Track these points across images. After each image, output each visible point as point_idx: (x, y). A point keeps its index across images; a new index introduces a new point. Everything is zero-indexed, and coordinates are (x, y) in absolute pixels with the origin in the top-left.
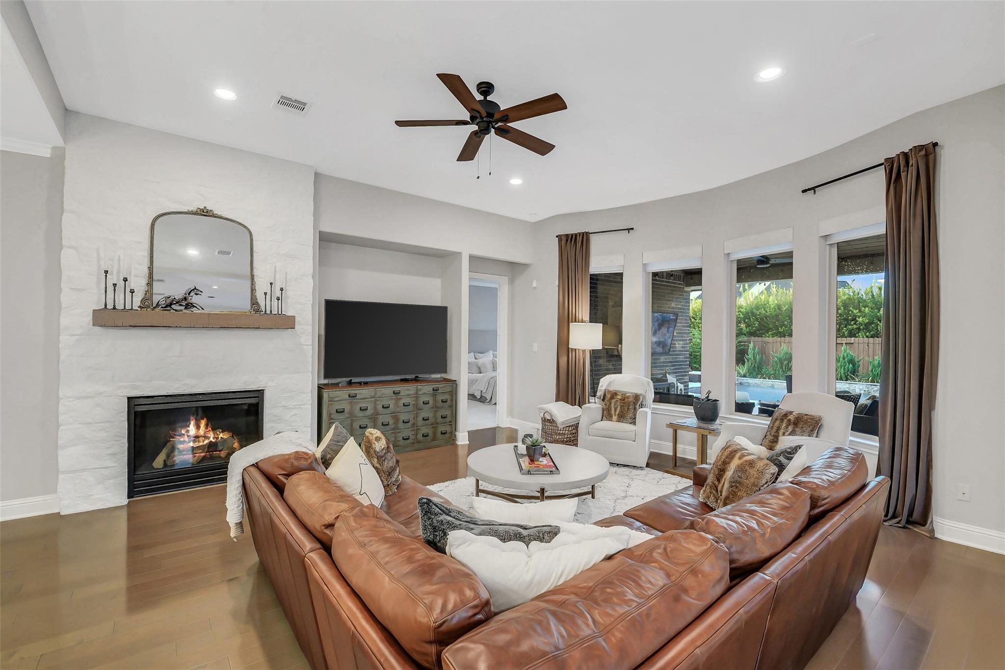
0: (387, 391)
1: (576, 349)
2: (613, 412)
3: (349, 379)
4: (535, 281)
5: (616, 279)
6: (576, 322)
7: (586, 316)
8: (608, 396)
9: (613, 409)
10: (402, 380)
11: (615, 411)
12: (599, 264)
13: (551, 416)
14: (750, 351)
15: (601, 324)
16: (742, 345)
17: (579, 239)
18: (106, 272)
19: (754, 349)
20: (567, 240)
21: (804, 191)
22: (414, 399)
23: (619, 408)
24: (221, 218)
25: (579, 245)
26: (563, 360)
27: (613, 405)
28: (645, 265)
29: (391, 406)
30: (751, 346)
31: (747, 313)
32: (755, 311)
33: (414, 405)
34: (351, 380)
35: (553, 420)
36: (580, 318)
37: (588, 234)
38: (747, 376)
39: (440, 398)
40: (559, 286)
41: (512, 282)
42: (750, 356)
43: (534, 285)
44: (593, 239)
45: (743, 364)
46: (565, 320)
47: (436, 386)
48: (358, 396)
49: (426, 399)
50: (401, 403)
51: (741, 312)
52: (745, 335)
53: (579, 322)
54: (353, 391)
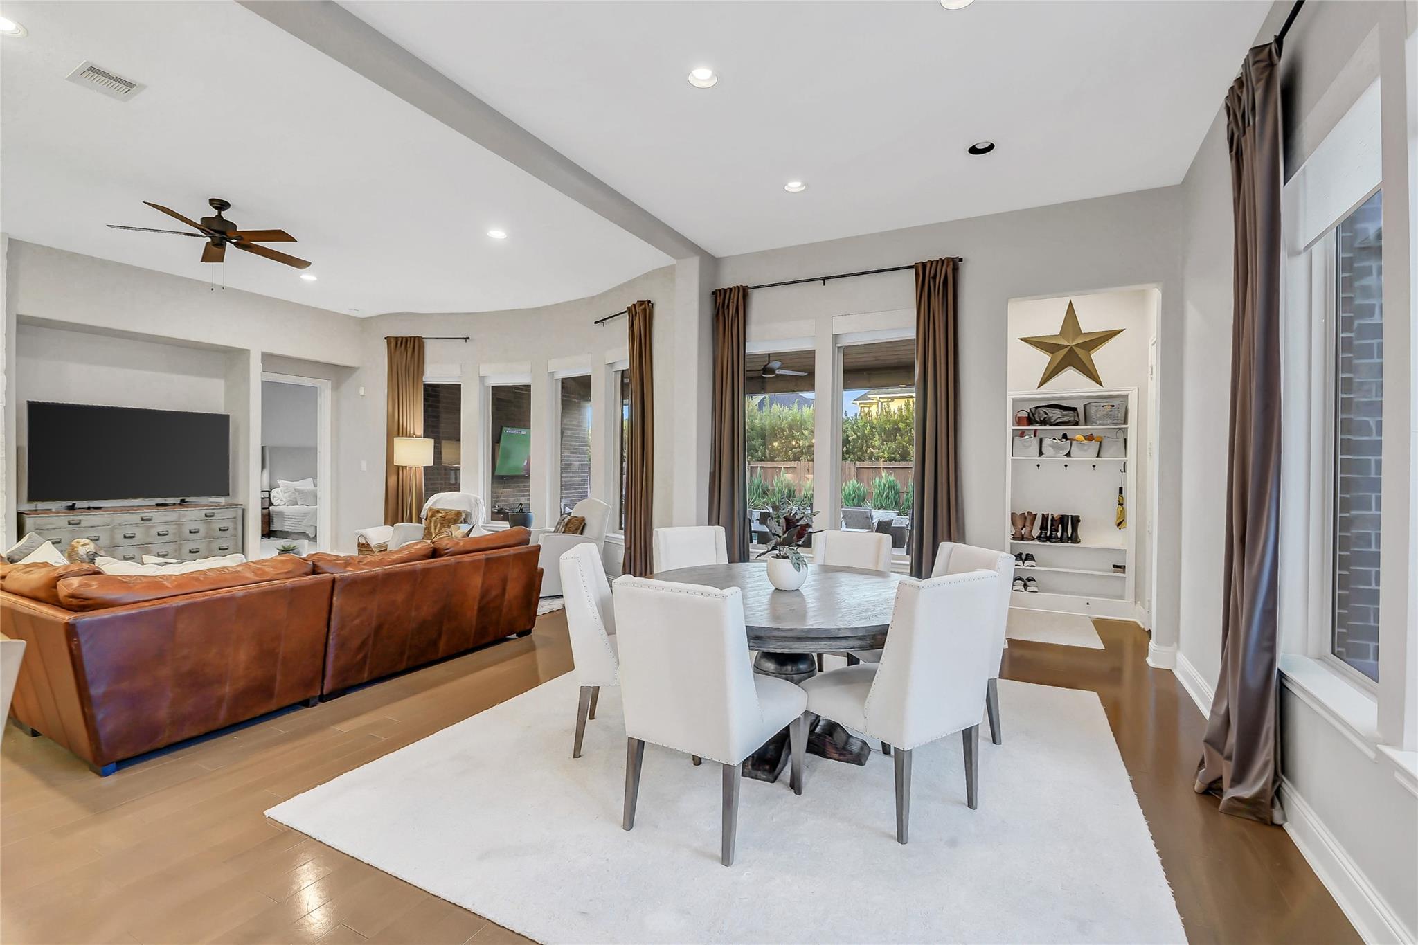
0: (135, 518)
1: (406, 467)
2: (432, 530)
3: (70, 503)
4: (363, 388)
5: (454, 391)
6: (406, 436)
7: (419, 430)
8: (432, 514)
9: (433, 527)
10: (158, 505)
12: (436, 372)
13: (365, 539)
15: (433, 440)
17: (410, 345)
20: (397, 344)
21: (596, 323)
22: (174, 527)
23: (439, 526)
25: (410, 350)
26: (392, 481)
27: (432, 523)
28: (482, 379)
29: (138, 536)
33: (175, 534)
34: (74, 504)
35: (368, 544)
36: (412, 432)
37: (420, 339)
39: (217, 525)
40: (388, 395)
41: (336, 387)
43: (362, 392)
44: (428, 345)
46: (395, 431)
47: (209, 512)
48: (83, 524)
49: (194, 527)
50: (154, 531)
53: (410, 437)
54: (74, 517)
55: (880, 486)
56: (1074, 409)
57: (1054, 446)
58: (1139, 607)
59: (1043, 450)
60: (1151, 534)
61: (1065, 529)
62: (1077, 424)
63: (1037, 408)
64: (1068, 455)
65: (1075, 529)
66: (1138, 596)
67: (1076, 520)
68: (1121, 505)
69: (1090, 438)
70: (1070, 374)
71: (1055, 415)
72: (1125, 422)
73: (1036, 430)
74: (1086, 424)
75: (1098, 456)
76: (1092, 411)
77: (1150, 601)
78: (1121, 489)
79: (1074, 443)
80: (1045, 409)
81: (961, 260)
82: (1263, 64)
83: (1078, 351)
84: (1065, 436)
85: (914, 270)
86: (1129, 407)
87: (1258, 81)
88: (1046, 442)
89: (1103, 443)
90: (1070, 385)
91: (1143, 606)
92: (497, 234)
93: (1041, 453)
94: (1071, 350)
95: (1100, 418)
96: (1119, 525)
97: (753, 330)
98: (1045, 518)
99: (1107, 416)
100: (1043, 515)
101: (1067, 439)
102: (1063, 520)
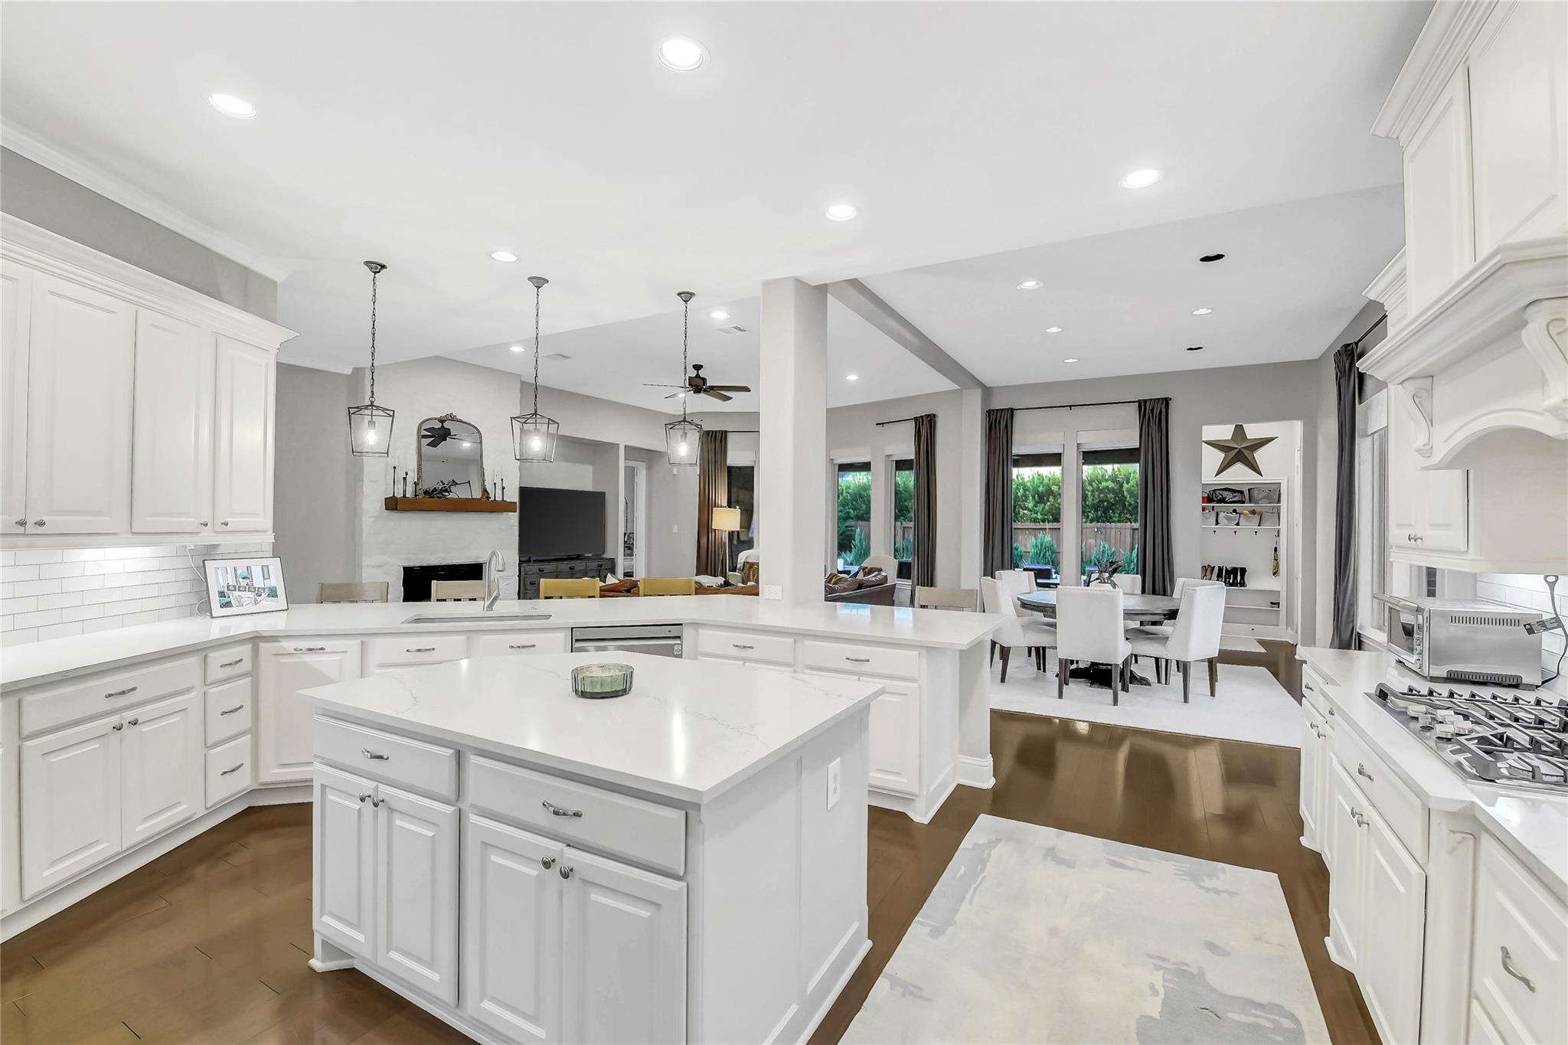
0: (565, 566)
4: (675, 469)
5: (748, 471)
6: (715, 507)
7: (725, 501)
8: (747, 566)
11: (753, 577)
12: (736, 457)
14: (857, 537)
15: (737, 509)
16: (849, 530)
17: (718, 436)
18: (395, 468)
19: (861, 535)
20: (708, 436)
21: (877, 424)
22: (584, 574)
24: (462, 422)
25: (718, 440)
26: (704, 541)
27: (751, 573)
30: (858, 530)
31: (855, 495)
32: (862, 492)
36: (720, 503)
37: (726, 432)
38: (854, 563)
40: (700, 475)
41: (649, 469)
42: (857, 542)
43: (675, 472)
44: (730, 437)
45: (851, 552)
46: (706, 505)
47: (600, 563)
48: (545, 571)
49: (592, 574)
51: (849, 493)
52: (852, 519)
53: (718, 507)
54: (541, 566)
55: (1037, 546)
56: (1241, 492)
57: (1227, 518)
58: (1289, 630)
59: (1219, 521)
60: (1297, 578)
61: (1235, 578)
62: (1244, 503)
63: (1214, 491)
64: (1238, 524)
65: (1242, 577)
66: (1290, 622)
67: (1243, 571)
68: (1276, 560)
69: (1253, 512)
70: (1239, 468)
71: (1228, 496)
72: (1279, 502)
73: (1213, 507)
74: (1250, 502)
75: (1259, 525)
76: (1255, 493)
77: (1297, 625)
78: (1276, 549)
79: (1242, 516)
80: (1220, 492)
81: (1171, 399)
82: (1349, 352)
83: (1246, 452)
84: (1235, 511)
85: (1137, 403)
86: (1281, 491)
87: (1347, 360)
88: (1222, 515)
89: (1263, 516)
90: (1239, 475)
91: (1292, 629)
92: (852, 378)
93: (1217, 523)
94: (1240, 451)
95: (1261, 499)
96: (1274, 574)
97: (1017, 437)
98: (1221, 569)
99: (1265, 497)
100: (1219, 567)
101: (1237, 513)
102: (1234, 571)
